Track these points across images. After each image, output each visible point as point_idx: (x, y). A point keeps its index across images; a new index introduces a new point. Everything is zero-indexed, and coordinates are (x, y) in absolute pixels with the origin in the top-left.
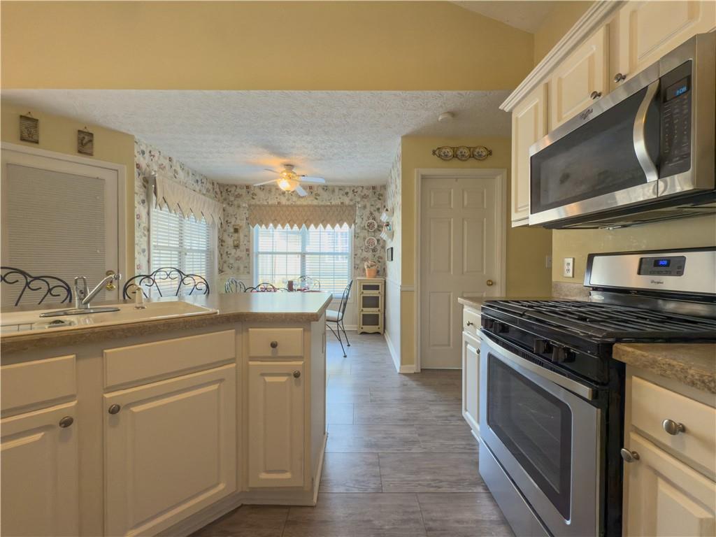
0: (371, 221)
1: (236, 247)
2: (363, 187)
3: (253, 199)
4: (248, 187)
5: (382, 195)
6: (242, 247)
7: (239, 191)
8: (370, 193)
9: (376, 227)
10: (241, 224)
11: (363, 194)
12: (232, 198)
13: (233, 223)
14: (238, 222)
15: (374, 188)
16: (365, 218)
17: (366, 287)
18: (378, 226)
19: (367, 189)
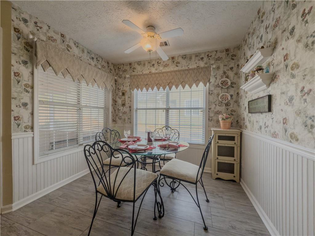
0: (224, 79)
1: (123, 105)
2: (216, 51)
3: (134, 71)
4: (130, 64)
5: (235, 56)
6: (127, 105)
7: (125, 67)
8: (223, 55)
9: (229, 84)
10: (126, 90)
11: (216, 57)
12: (121, 73)
13: (121, 90)
14: (125, 88)
15: (227, 50)
16: (219, 77)
17: (220, 138)
18: (232, 83)
19: (220, 52)
